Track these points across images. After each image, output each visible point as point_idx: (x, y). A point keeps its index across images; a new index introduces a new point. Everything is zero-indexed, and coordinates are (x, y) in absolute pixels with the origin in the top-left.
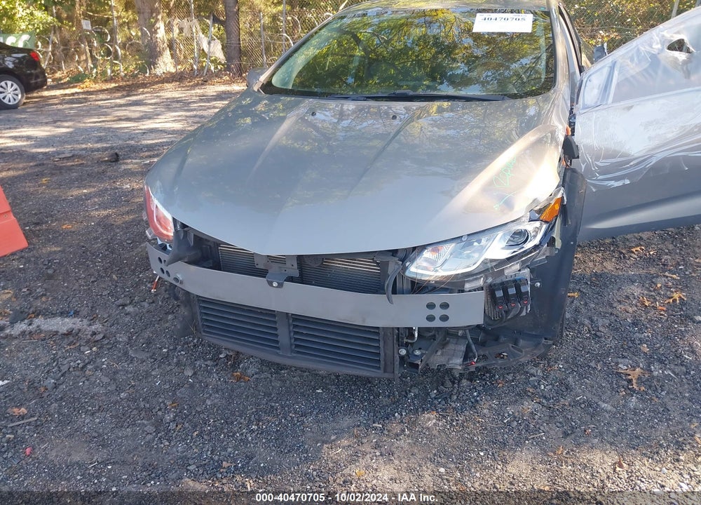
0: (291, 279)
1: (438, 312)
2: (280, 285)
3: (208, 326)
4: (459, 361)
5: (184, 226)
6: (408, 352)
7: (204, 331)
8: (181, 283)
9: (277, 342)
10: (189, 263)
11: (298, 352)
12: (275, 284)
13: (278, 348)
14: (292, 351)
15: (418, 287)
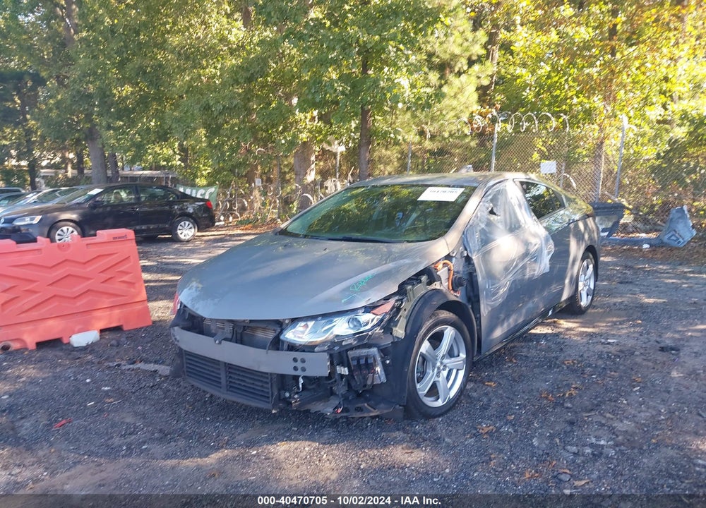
0: (226, 339)
1: (299, 365)
2: (220, 343)
3: (190, 372)
4: (331, 410)
5: (185, 306)
6: (290, 395)
7: (188, 375)
8: (178, 341)
9: (220, 383)
10: (184, 328)
11: (232, 391)
12: (217, 342)
13: (221, 388)
14: (228, 390)
15: (292, 347)
